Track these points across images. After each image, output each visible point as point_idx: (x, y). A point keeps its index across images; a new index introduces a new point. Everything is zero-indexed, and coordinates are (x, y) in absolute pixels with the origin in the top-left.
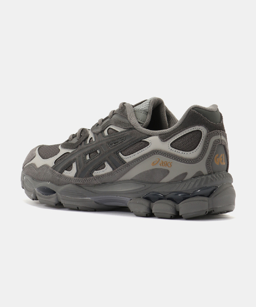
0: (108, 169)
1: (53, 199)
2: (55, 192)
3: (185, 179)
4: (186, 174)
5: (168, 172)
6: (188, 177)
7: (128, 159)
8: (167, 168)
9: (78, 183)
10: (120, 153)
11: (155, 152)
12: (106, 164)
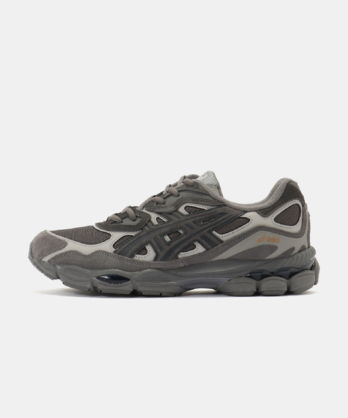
0: (199, 249)
1: (127, 287)
2: (128, 280)
3: (293, 254)
4: (293, 249)
5: (277, 248)
6: (296, 251)
7: (225, 237)
8: (275, 244)
9: (159, 267)
10: (214, 232)
11: (260, 228)
12: (196, 243)
